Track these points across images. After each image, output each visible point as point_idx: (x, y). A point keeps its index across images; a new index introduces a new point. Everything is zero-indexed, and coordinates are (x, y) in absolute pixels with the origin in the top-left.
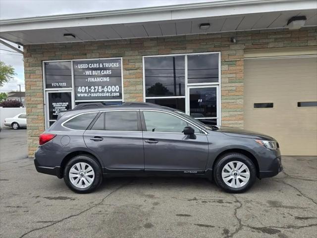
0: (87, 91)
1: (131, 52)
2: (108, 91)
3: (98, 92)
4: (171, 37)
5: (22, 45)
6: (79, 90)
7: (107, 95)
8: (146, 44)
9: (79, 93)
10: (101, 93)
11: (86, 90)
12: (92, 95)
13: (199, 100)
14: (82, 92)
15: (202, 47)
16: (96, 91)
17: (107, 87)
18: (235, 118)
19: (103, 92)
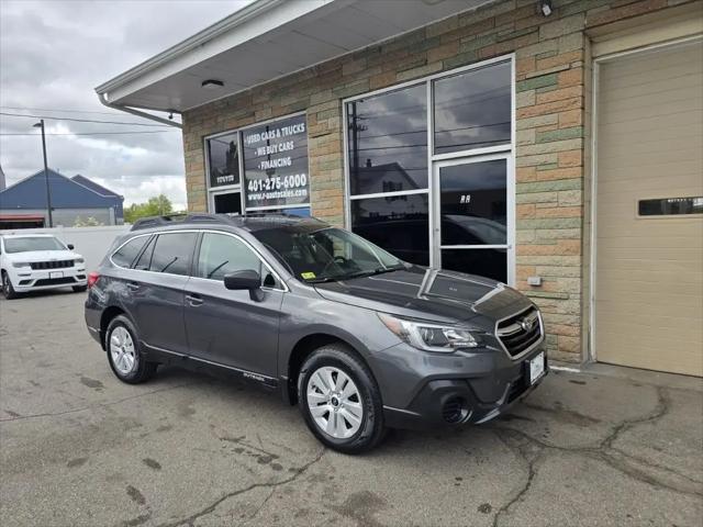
0: (261, 189)
1: (320, 95)
2: (289, 186)
4: (396, 41)
5: (179, 112)
6: (250, 188)
7: (289, 194)
8: (347, 71)
9: (250, 192)
10: (279, 191)
11: (259, 186)
13: (463, 198)
14: (254, 192)
15: (464, 49)
16: (273, 188)
17: (288, 179)
18: (552, 247)
19: (282, 189)
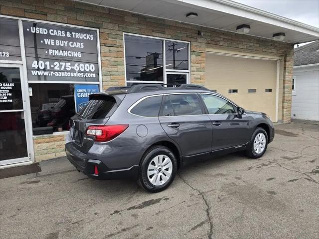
0: (48, 68)
1: (111, 25)
2: (80, 70)
3: (65, 70)
6: (33, 66)
7: (79, 75)
8: (127, 19)
9: (34, 69)
10: (70, 72)
11: (46, 66)
12: (57, 74)
14: (39, 69)
16: (62, 69)
17: (79, 65)
19: (73, 71)
